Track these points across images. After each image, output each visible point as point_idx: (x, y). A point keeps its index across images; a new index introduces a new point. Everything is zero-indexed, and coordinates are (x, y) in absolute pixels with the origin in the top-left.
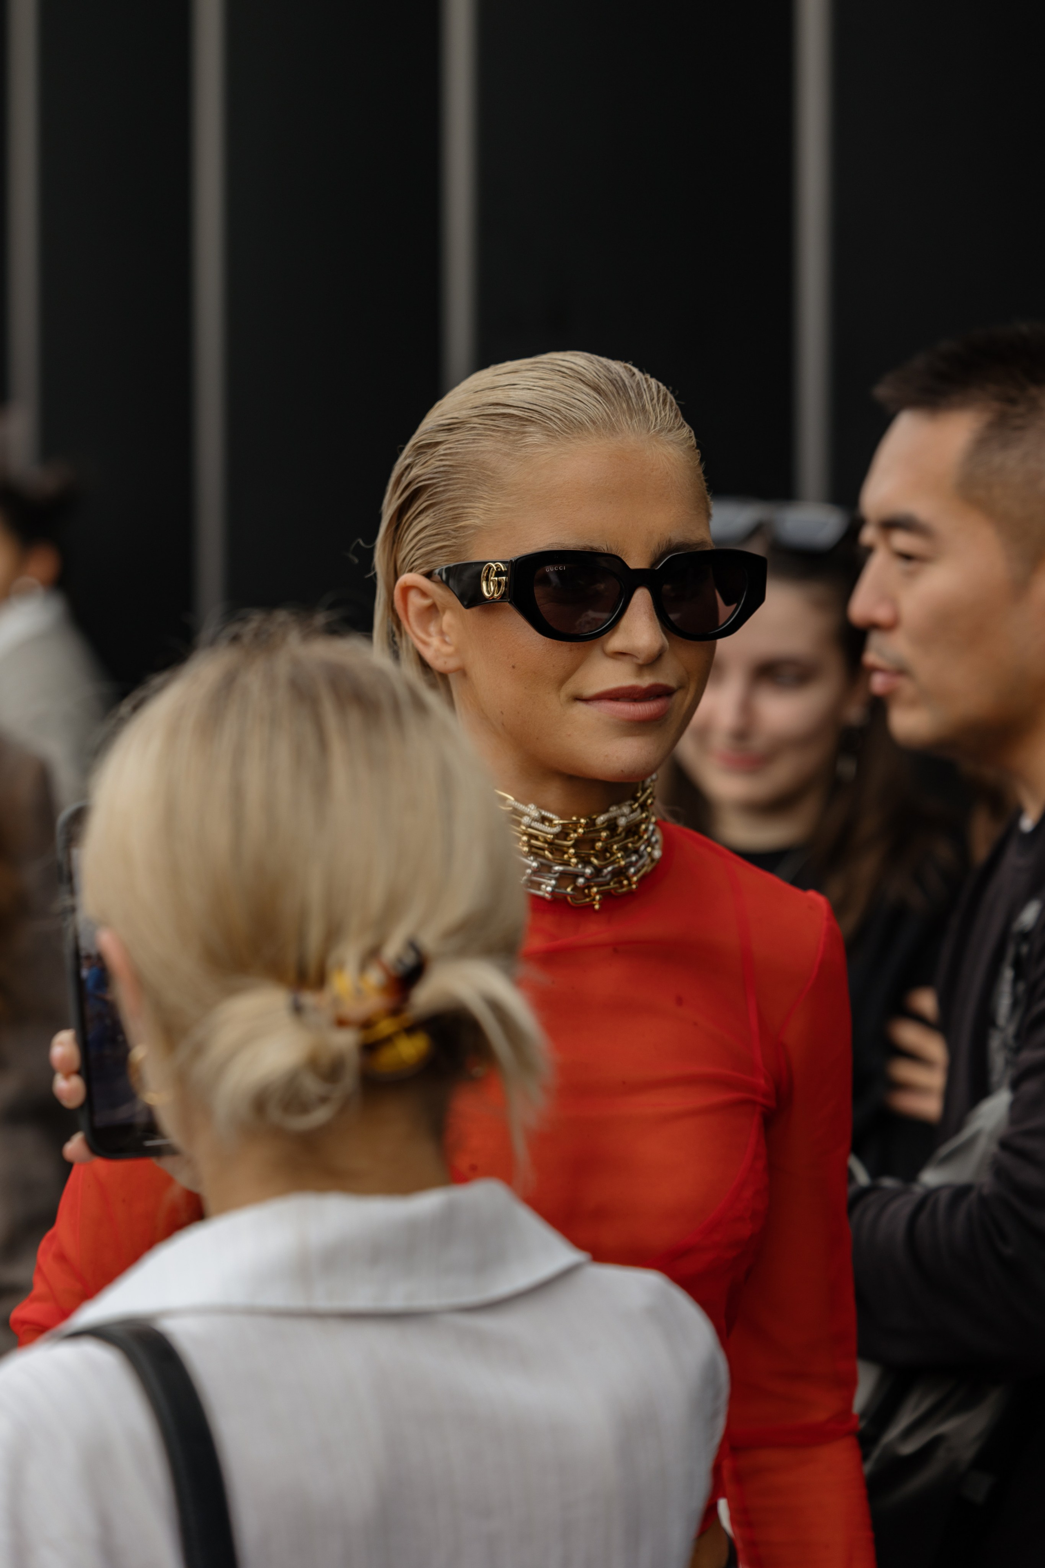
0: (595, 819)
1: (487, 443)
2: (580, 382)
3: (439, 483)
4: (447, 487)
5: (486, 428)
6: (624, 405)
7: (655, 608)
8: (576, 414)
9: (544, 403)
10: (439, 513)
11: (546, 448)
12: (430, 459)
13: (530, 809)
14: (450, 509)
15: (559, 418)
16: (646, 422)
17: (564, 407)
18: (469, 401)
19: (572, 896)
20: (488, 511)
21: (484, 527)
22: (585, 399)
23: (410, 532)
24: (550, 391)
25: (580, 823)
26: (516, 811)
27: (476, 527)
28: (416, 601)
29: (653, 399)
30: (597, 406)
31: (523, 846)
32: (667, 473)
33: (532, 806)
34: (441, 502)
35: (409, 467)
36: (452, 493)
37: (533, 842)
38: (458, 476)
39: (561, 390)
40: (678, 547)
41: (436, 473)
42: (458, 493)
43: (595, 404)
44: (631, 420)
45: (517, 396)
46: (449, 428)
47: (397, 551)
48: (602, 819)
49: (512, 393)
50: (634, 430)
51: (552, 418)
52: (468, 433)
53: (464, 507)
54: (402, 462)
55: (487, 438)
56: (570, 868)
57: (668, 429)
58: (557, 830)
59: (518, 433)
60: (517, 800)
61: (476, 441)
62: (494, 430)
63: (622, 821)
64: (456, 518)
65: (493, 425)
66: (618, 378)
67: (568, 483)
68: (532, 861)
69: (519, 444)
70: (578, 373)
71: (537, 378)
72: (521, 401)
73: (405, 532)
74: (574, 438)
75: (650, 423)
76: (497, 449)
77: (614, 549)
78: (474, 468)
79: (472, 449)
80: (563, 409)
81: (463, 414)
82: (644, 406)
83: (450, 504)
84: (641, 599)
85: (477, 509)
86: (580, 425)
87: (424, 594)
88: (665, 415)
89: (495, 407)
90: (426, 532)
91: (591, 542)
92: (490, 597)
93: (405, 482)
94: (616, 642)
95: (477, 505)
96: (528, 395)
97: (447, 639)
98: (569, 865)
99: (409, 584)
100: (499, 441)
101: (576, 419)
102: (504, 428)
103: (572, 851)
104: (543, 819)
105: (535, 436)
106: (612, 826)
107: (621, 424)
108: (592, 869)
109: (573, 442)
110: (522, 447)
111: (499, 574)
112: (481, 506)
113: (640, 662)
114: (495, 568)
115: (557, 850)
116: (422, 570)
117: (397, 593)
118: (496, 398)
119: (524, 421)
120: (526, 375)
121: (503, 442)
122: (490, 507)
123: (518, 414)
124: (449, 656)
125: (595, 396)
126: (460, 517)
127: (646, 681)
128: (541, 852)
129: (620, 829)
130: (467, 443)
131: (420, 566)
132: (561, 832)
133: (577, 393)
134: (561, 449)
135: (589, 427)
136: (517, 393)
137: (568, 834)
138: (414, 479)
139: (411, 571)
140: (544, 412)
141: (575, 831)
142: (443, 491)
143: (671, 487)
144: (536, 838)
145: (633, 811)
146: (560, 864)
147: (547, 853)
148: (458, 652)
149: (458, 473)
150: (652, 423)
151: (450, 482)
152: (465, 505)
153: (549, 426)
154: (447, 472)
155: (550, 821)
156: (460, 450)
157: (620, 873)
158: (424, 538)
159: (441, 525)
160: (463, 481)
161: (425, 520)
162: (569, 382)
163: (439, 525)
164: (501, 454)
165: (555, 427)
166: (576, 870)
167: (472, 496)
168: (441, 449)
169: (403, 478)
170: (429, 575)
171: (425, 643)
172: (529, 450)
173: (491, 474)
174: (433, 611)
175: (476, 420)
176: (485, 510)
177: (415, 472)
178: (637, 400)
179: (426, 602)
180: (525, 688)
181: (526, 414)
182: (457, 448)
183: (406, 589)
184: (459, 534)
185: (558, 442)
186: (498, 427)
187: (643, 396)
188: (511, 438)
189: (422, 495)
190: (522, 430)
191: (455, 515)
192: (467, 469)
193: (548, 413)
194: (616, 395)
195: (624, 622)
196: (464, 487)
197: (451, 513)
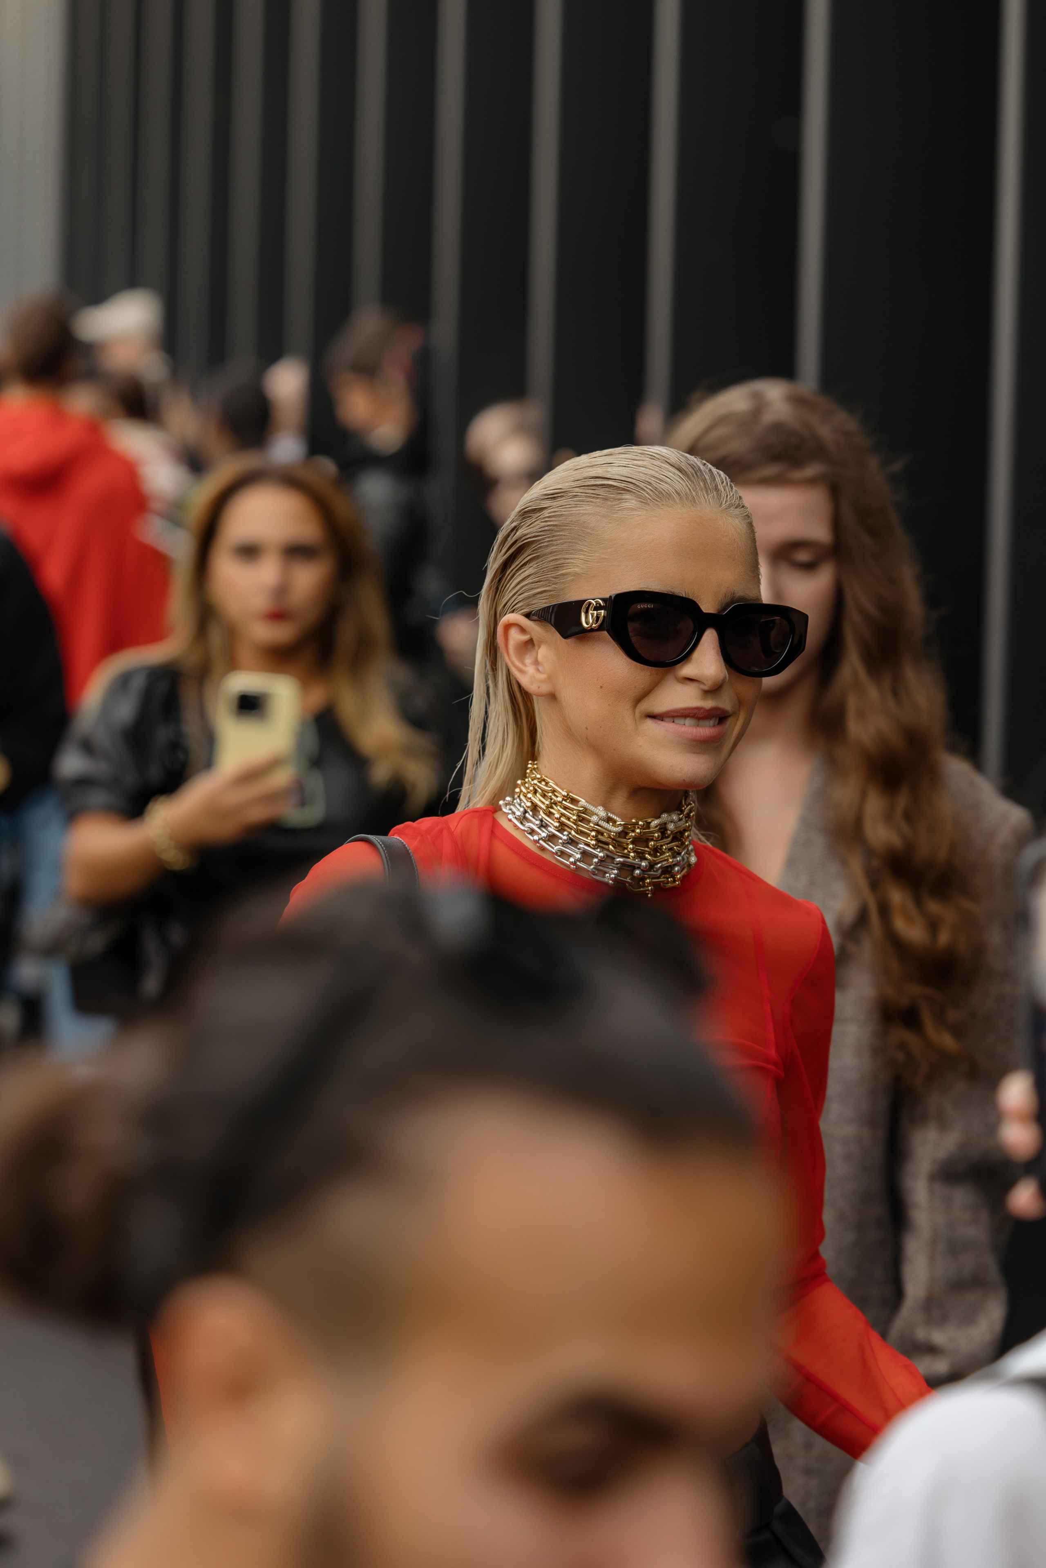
0: (650, 823)
1: (588, 507)
2: (667, 463)
3: (544, 539)
4: (551, 543)
5: (587, 496)
6: (702, 484)
7: (720, 646)
8: (665, 487)
9: (637, 477)
10: (543, 564)
11: (640, 511)
12: (535, 521)
13: (599, 810)
14: (553, 560)
15: (650, 489)
16: (718, 498)
17: (654, 481)
18: (570, 476)
19: (630, 884)
20: (587, 561)
21: (583, 575)
22: (671, 476)
23: (513, 581)
24: (644, 469)
25: (638, 824)
26: (585, 811)
27: (576, 575)
28: (515, 636)
29: (723, 482)
30: (681, 482)
31: (591, 840)
32: (734, 540)
33: (601, 808)
34: (544, 555)
35: (515, 529)
36: (555, 547)
37: (600, 837)
38: (561, 534)
39: (651, 468)
40: (741, 599)
41: (541, 532)
42: (559, 547)
43: (679, 480)
44: (707, 496)
45: (613, 472)
46: (553, 497)
47: (500, 598)
48: (656, 822)
49: (609, 469)
50: (710, 504)
51: (645, 488)
52: (571, 500)
53: (565, 559)
54: (508, 525)
55: (588, 503)
56: (629, 860)
57: (736, 505)
58: (620, 829)
59: (615, 499)
60: (587, 802)
61: (578, 505)
62: (594, 497)
63: (671, 826)
64: (558, 567)
65: (592, 494)
66: (695, 464)
67: (657, 540)
68: (600, 852)
69: (616, 508)
70: (663, 457)
71: (630, 459)
72: (618, 475)
73: (509, 582)
74: (663, 505)
75: (722, 499)
76: (597, 512)
77: (690, 595)
78: (575, 527)
79: (574, 512)
80: (654, 482)
81: (565, 486)
82: (716, 486)
83: (553, 556)
84: (710, 638)
85: (577, 560)
86: (668, 496)
87: (523, 630)
88: (733, 495)
89: (595, 480)
90: (529, 580)
91: (672, 589)
92: (588, 628)
93: (510, 541)
94: (688, 670)
95: (577, 556)
96: (624, 471)
97: (540, 669)
98: (629, 858)
99: (511, 621)
100: (599, 506)
101: (664, 491)
102: (603, 495)
103: (631, 846)
104: (609, 820)
105: (630, 502)
106: (663, 829)
107: (700, 498)
108: (647, 863)
109: (662, 508)
110: (618, 511)
111: (598, 608)
112: (581, 557)
113: (706, 688)
114: (595, 604)
115: (618, 845)
116: (522, 611)
117: (500, 629)
118: (596, 473)
119: (621, 490)
120: (620, 457)
121: (601, 507)
122: (589, 558)
123: (616, 485)
124: (542, 681)
125: (679, 474)
126: (561, 567)
127: (708, 704)
128: (606, 847)
129: (669, 832)
130: (569, 508)
131: (521, 608)
132: (623, 831)
133: (664, 471)
134: (651, 513)
135: (675, 497)
136: (614, 469)
137: (627, 834)
138: (521, 538)
139: (513, 612)
140: (638, 484)
141: (633, 831)
142: (547, 546)
143: (737, 551)
144: (602, 834)
145: (680, 820)
146: (622, 857)
147: (611, 846)
148: (550, 678)
149: (562, 531)
150: (723, 499)
151: (554, 538)
152: (567, 556)
153: (642, 495)
154: (551, 531)
155: (615, 822)
156: (564, 513)
157: (667, 870)
158: (526, 585)
159: (543, 573)
160: (565, 537)
161: (528, 570)
162: (658, 463)
163: (541, 574)
164: (600, 516)
165: (647, 495)
166: (634, 862)
167: (573, 550)
168: (546, 513)
169: (509, 539)
170: (528, 616)
171: (521, 671)
172: (625, 512)
173: (590, 531)
174: (530, 644)
175: (577, 490)
176: (584, 560)
177: (520, 533)
178: (711, 481)
179: (526, 638)
180: (609, 705)
181: (623, 485)
182: (561, 511)
183: (508, 626)
184: (559, 580)
185: (649, 507)
186: (598, 495)
187: (715, 479)
188: (609, 503)
189: (525, 551)
190: (619, 496)
191: (556, 565)
192: (570, 528)
193: (642, 485)
194: (695, 475)
195: (696, 655)
196: (566, 542)
197: (553, 563)
